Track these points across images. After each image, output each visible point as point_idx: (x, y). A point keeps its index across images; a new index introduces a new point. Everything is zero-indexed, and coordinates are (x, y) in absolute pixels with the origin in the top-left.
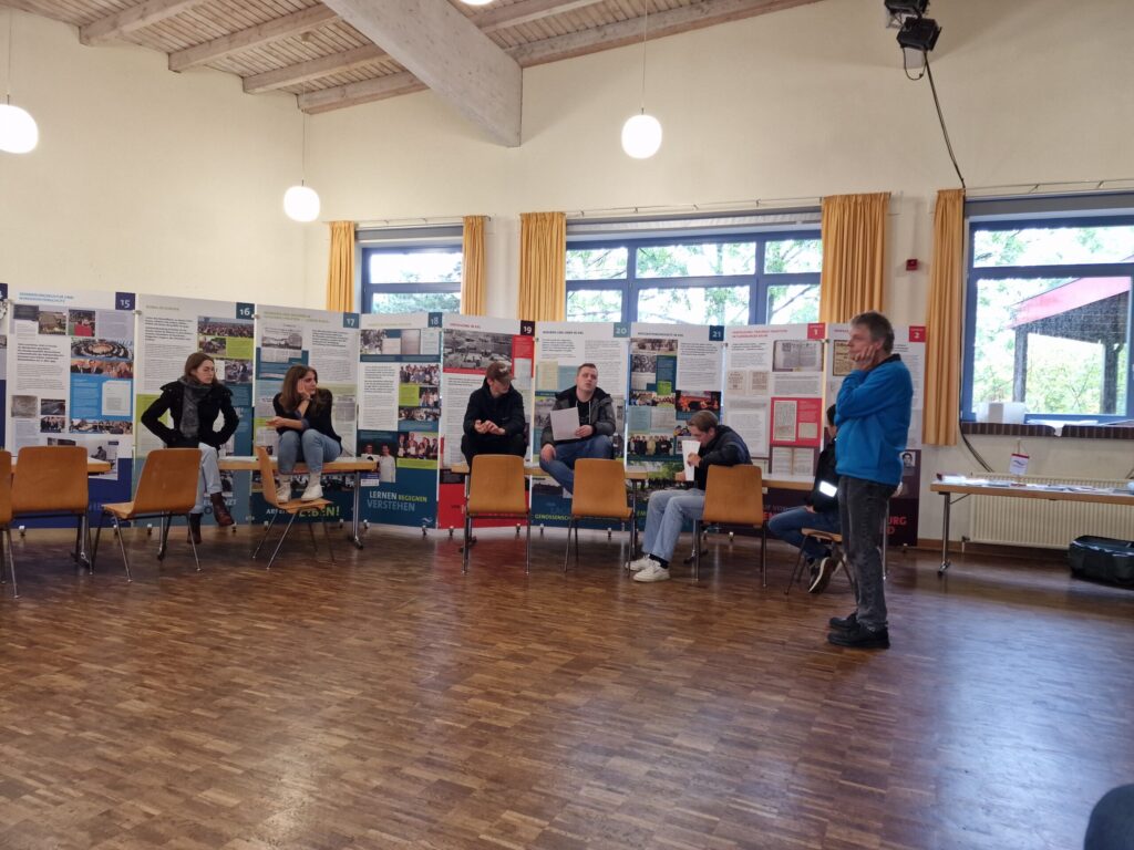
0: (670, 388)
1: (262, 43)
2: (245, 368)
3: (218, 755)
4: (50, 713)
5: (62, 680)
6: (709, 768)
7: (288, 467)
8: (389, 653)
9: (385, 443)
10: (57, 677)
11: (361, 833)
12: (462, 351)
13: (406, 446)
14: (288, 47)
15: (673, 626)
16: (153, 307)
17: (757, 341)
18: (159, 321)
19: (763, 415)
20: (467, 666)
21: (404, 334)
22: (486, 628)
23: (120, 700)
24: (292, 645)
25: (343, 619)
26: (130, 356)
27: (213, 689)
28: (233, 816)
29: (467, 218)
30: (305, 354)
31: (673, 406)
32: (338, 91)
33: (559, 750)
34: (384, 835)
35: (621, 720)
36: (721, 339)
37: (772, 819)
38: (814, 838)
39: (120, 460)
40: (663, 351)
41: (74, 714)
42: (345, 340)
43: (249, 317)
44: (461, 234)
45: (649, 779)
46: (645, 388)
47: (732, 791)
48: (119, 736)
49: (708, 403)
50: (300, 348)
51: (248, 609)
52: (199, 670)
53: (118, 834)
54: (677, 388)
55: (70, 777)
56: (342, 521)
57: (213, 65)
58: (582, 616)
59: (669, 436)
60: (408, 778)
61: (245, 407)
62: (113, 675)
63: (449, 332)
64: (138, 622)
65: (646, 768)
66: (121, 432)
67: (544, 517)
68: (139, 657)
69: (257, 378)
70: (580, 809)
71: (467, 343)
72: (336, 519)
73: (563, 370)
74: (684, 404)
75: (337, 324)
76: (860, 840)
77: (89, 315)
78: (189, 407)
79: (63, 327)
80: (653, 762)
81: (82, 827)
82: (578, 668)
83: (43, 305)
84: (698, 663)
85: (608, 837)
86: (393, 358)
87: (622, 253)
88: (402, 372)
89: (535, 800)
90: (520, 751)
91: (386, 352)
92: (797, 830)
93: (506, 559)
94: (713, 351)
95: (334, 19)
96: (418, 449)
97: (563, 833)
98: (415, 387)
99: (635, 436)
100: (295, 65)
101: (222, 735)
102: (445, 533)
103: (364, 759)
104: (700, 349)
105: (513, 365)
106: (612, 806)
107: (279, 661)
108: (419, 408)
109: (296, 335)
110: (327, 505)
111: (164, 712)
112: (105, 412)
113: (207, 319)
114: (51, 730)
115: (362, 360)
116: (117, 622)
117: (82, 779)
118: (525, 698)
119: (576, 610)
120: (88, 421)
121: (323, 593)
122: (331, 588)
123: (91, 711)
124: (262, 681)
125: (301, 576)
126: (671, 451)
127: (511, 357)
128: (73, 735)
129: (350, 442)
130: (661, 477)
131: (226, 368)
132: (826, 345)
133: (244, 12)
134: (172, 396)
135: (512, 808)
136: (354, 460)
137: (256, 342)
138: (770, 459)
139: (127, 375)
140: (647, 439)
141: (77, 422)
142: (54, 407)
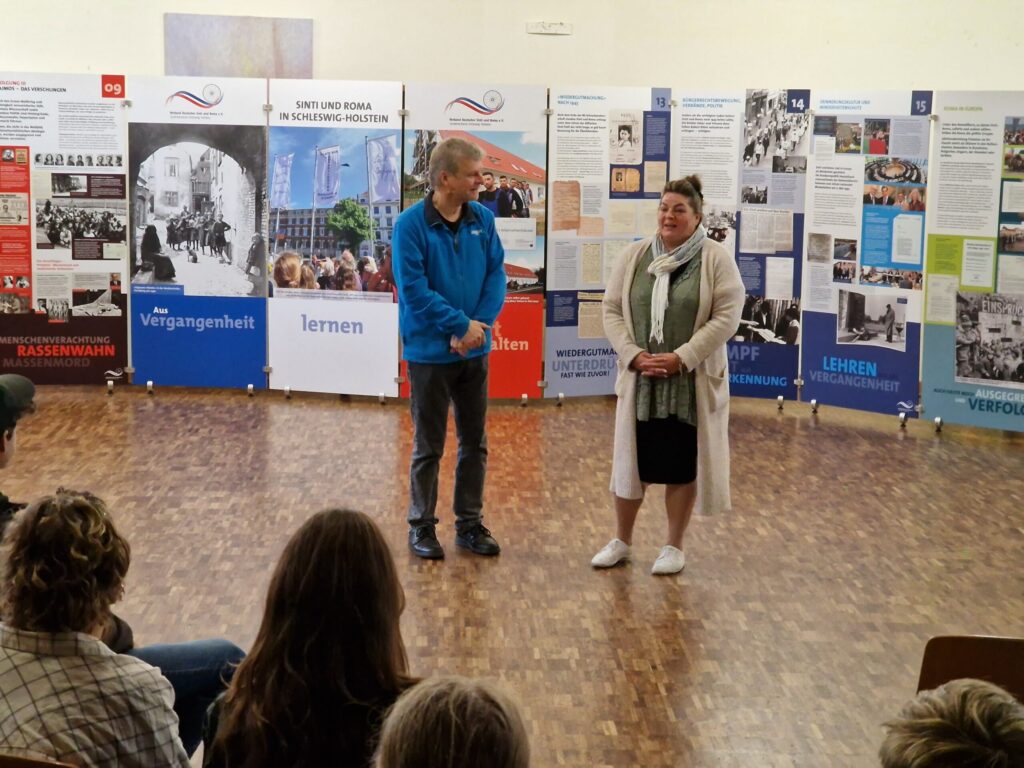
16: (952, 109)
18: (958, 127)
26: (923, 181)
39: (910, 325)
79: (857, 142)
83: (843, 115)
112: (896, 258)
113: (1016, 120)
141: (867, 270)
142: (846, 248)
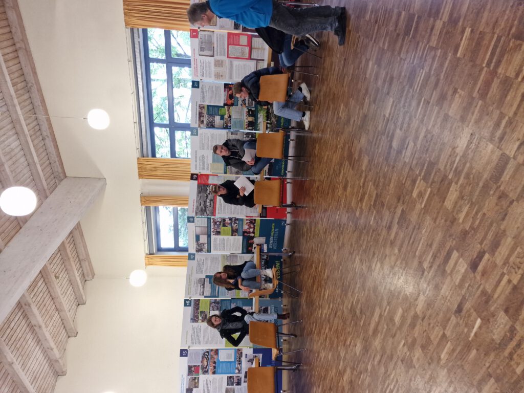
0: (222, 109)
1: (61, 297)
2: (213, 302)
3: (381, 316)
4: (360, 382)
5: (346, 377)
6: (399, 101)
7: (258, 285)
8: (341, 243)
9: (248, 241)
10: (345, 379)
11: (417, 258)
12: (205, 208)
13: (250, 232)
14: (62, 285)
15: (335, 113)
16: (186, 341)
17: (199, 64)
18: (192, 339)
19: (236, 63)
20: (348, 209)
21: (198, 234)
22: (332, 200)
23: (355, 354)
24: (335, 284)
25: (325, 261)
26: (208, 350)
27: (352, 317)
28: (406, 311)
29: (142, 204)
30: (207, 277)
31: (231, 107)
32: (82, 263)
33: (388, 170)
34: (419, 249)
35: (376, 141)
36: (198, 82)
37: (426, 72)
38: (435, 53)
39: (253, 353)
40: (205, 111)
41: (361, 373)
42: (201, 260)
43: (191, 301)
44: (150, 207)
45: (403, 129)
46: (222, 121)
47: (411, 90)
48: (370, 355)
49: (230, 90)
50: (204, 279)
51: (319, 301)
52: (345, 323)
53: (411, 358)
54: (223, 105)
55: (386, 375)
56: (282, 260)
57: (73, 318)
58: (328, 155)
59: (246, 110)
60: (395, 237)
61: (231, 302)
62: (345, 357)
63: (196, 213)
64: (323, 346)
65: (398, 131)
66: (242, 353)
67: (283, 171)
68: (337, 346)
69: (218, 297)
70: (414, 162)
71: (202, 205)
72: (281, 263)
73: (214, 161)
74: (230, 102)
75: (194, 263)
76: (438, 30)
77: (190, 368)
78: (231, 326)
79: (195, 378)
80: (396, 127)
81: (407, 372)
82: (351, 159)
83: (186, 387)
84: (352, 102)
85: (427, 150)
86: (209, 238)
87: (157, 130)
88: (216, 234)
89: (409, 182)
90: (387, 187)
91: (206, 241)
92: (431, 60)
93: (301, 189)
94: (204, 86)
95: (48, 265)
96: (251, 227)
97: (424, 170)
98: (222, 229)
99: (245, 126)
100: (71, 282)
101: (372, 314)
102: (289, 215)
103: (386, 256)
104: (204, 93)
105: (213, 184)
106: (414, 147)
107: (342, 289)
108: (232, 227)
109: (198, 280)
110: (275, 267)
111: (361, 337)
112: (232, 360)
113: (191, 319)
114: (367, 382)
115: (210, 252)
116: (323, 355)
117: (387, 371)
118: (364, 184)
119: (326, 158)
120: (236, 366)
121: (313, 269)
122: (311, 266)
123: (359, 366)
124: (350, 297)
125: (306, 278)
126: (253, 109)
127: (208, 185)
128: (369, 374)
129: (247, 257)
130: (265, 115)
131: (213, 310)
132: (201, 29)
133: (47, 305)
134: (226, 334)
135: (412, 193)
136: (255, 255)
137: (202, 298)
138: (257, 60)
139: (217, 352)
140: (247, 121)
141: (237, 371)
142: (230, 381)
